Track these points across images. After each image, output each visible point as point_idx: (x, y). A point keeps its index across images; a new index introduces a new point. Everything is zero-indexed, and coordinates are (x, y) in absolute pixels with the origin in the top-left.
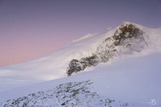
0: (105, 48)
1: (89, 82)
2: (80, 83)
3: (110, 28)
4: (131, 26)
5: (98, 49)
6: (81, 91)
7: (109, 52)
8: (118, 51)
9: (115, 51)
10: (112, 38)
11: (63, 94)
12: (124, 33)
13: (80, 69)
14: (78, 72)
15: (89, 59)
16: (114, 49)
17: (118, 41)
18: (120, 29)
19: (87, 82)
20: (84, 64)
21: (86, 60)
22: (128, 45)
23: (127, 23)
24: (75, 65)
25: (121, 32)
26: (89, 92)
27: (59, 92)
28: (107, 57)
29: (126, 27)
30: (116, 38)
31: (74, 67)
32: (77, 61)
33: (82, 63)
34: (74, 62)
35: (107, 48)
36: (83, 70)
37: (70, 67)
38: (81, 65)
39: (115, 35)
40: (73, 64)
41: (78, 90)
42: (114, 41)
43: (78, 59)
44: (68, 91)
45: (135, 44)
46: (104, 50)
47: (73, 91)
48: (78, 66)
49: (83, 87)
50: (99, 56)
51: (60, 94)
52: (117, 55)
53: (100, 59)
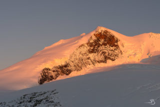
0: (78, 56)
1: (55, 92)
2: (45, 93)
3: (84, 34)
4: (106, 32)
5: (71, 57)
6: (45, 101)
7: (82, 60)
8: (92, 59)
9: (89, 58)
10: (86, 45)
11: (25, 104)
12: (98, 40)
13: (52, 78)
14: (51, 81)
15: (61, 67)
16: (88, 57)
17: (92, 48)
18: (94, 34)
19: (53, 91)
20: (56, 73)
21: (59, 68)
22: (103, 53)
23: (102, 29)
24: (46, 74)
25: (96, 39)
26: (52, 102)
27: (21, 103)
28: (80, 65)
29: (101, 33)
30: (90, 44)
31: (46, 76)
32: (50, 70)
33: (54, 71)
34: (46, 71)
35: (81, 56)
36: (55, 79)
37: (42, 76)
38: (53, 74)
39: (89, 41)
40: (45, 73)
41: (41, 100)
42: (88, 48)
43: (51, 68)
44: (30, 101)
45: (110, 52)
46: (78, 57)
47: (37, 101)
48: (50, 75)
49: (47, 97)
50: (72, 64)
51: (22, 104)
52: (91, 63)
53: (73, 68)
